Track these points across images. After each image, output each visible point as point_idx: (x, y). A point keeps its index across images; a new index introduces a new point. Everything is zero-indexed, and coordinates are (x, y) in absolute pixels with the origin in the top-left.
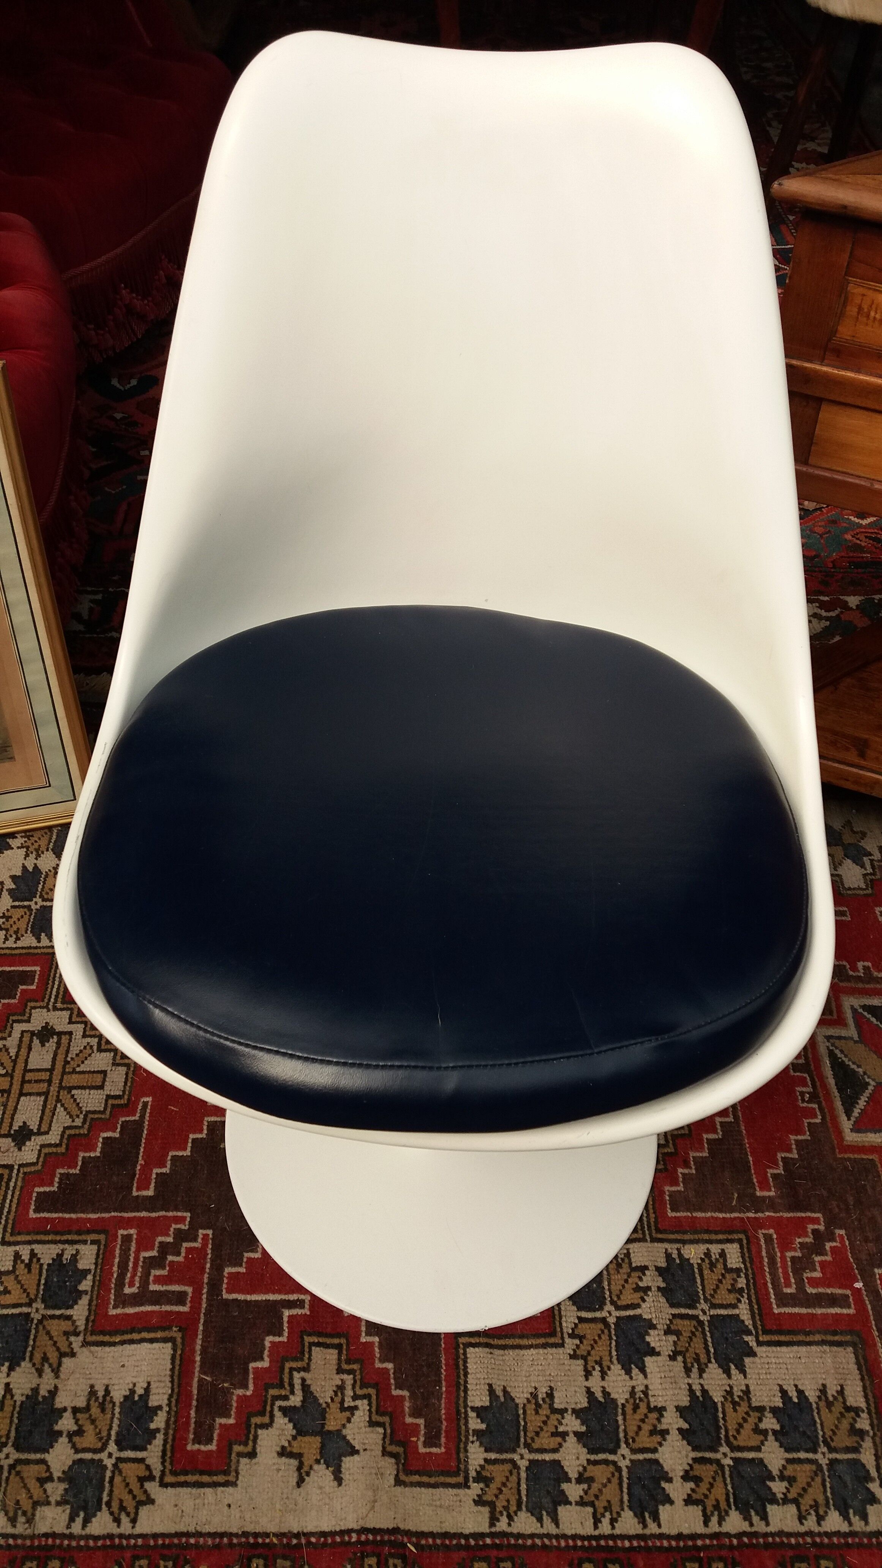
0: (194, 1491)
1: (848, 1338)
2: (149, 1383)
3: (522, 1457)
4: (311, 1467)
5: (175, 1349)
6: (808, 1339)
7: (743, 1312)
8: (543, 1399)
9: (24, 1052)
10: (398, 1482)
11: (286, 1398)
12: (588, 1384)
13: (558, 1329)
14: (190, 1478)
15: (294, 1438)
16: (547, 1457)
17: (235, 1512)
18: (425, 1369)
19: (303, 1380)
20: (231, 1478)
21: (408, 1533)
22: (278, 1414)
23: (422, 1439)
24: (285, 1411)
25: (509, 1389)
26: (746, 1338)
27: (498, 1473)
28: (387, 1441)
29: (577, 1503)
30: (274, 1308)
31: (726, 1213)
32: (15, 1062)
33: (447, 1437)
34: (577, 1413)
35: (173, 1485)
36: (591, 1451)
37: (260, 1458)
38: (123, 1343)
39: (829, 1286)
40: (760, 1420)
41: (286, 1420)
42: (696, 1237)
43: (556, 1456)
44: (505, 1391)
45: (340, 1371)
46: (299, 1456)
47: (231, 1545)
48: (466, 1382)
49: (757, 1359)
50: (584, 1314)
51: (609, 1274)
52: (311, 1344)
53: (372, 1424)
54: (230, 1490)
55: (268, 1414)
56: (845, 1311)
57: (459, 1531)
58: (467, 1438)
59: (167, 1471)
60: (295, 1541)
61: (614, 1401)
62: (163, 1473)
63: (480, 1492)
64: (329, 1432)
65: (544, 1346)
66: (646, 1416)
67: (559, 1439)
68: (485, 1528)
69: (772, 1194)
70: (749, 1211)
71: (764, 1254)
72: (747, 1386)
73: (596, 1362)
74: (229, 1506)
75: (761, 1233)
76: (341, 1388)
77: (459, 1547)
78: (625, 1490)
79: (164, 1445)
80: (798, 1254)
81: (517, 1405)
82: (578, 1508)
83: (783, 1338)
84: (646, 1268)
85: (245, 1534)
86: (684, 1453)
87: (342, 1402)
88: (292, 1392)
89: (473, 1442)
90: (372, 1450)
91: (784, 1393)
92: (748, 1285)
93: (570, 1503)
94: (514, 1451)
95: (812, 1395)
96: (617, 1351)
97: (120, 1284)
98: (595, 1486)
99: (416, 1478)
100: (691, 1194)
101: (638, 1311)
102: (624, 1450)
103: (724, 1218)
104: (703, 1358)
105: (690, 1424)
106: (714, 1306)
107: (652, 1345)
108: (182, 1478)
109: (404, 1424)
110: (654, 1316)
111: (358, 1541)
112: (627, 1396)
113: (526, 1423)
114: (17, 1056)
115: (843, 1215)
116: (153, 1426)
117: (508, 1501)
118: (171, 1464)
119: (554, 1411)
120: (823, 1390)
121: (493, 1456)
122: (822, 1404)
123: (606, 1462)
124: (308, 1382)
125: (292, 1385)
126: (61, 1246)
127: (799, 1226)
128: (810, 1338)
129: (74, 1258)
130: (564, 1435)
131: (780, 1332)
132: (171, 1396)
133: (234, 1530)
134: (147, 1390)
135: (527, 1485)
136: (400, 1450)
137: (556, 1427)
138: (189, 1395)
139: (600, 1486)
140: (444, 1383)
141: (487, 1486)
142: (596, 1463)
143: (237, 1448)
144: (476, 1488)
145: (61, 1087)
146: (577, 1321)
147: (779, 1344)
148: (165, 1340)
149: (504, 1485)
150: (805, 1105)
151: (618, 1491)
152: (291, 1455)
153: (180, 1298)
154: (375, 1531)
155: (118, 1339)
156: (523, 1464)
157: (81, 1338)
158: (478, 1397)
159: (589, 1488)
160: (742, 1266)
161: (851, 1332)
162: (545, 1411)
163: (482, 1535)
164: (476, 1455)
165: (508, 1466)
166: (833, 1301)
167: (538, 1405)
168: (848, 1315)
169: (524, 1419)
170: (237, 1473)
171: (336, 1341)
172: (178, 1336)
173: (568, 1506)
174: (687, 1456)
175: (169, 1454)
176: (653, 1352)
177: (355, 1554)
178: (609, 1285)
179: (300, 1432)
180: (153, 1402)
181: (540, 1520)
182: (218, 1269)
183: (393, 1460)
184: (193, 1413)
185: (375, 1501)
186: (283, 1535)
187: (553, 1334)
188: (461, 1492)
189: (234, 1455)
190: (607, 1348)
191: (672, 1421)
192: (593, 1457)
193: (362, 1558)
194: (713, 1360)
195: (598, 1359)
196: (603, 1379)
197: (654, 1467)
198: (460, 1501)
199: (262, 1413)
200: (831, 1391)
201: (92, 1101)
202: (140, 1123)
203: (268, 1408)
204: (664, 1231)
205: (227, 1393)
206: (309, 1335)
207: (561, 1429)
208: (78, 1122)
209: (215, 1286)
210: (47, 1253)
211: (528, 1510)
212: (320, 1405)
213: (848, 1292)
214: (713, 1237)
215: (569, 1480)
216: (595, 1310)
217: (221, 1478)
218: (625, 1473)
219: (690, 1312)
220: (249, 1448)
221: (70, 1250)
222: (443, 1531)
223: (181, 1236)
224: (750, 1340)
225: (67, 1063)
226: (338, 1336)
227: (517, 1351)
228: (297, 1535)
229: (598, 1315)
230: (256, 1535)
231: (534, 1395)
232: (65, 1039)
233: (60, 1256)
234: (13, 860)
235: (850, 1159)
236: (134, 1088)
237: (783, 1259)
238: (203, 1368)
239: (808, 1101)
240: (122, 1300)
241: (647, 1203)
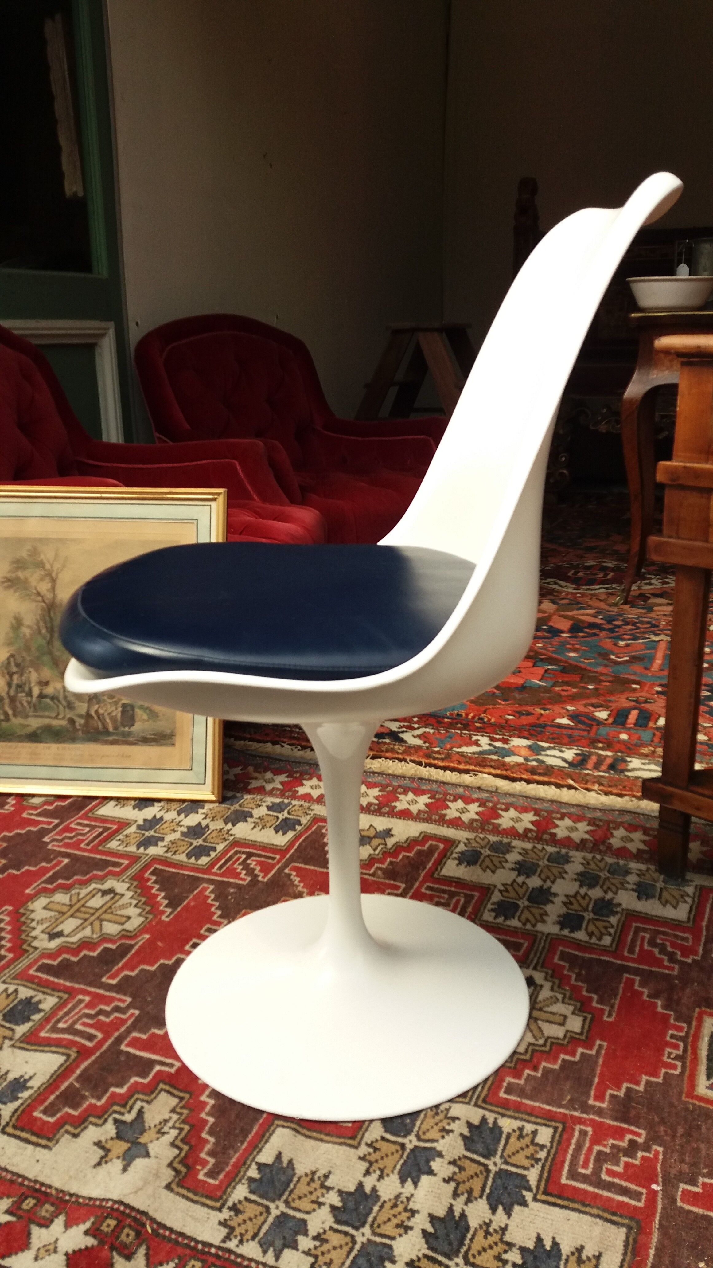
0: (22, 1144)
1: (626, 1221)
2: (35, 1074)
3: (277, 1208)
4: (111, 1160)
5: (66, 1061)
6: (583, 1209)
7: (533, 1176)
8: (319, 1178)
9: (88, 897)
10: (168, 1187)
11: (123, 1114)
12: (363, 1179)
13: (359, 1136)
14: (24, 1135)
15: (112, 1139)
16: (298, 1215)
17: (39, 1166)
18: (237, 1131)
19: (142, 1108)
20: (50, 1144)
21: (153, 1220)
22: (110, 1121)
23: (205, 1170)
24: (116, 1121)
25: (294, 1162)
26: (525, 1193)
27: (250, 1210)
28: (177, 1160)
29: (304, 1252)
30: (151, 1063)
31: (553, 1106)
32: (79, 901)
33: (225, 1176)
34: (340, 1192)
35: (10, 1135)
36: (338, 1222)
37: (79, 1140)
38: (35, 1050)
39: (625, 1180)
40: (506, 1252)
41: (114, 1127)
42: (517, 1115)
43: (305, 1216)
44: (290, 1162)
45: (173, 1111)
46: (107, 1151)
47: (22, 1184)
48: (263, 1147)
49: (526, 1209)
50: (388, 1136)
51: (426, 1115)
52: (162, 1090)
53: (173, 1144)
54: (45, 1151)
55: (103, 1120)
56: (633, 1202)
57: (194, 1236)
58: (240, 1180)
59: (11, 1124)
60: (67, 1198)
61: (378, 1198)
62: (7, 1124)
63: (227, 1217)
64: (140, 1143)
65: (341, 1144)
66: (400, 1213)
67: (315, 1206)
68: (216, 1241)
69: (604, 1105)
70: (575, 1110)
71: (574, 1141)
72: (507, 1226)
73: (379, 1169)
74: (38, 1161)
75: (578, 1128)
76: (166, 1121)
77: (187, 1246)
78: (351, 1257)
79: (19, 1107)
80: (608, 1150)
81: (294, 1174)
82: (303, 1255)
83: (559, 1202)
84: (458, 1119)
85: (36, 1181)
86: (418, 1247)
87: (162, 1128)
88: (129, 1112)
89: (243, 1184)
90: (161, 1159)
91: (539, 1240)
92: (546, 1158)
93: (297, 1250)
94: (273, 1201)
95: (566, 1249)
96: (402, 1166)
97: (59, 1021)
98: (326, 1247)
99: (185, 1192)
100: (528, 1088)
101: (434, 1145)
102: (367, 1230)
103: (550, 1111)
104: (476, 1193)
105: (436, 1230)
106: (506, 1163)
107: (433, 1168)
108: (18, 1133)
109: (198, 1156)
110: (446, 1149)
111: (112, 1208)
112: (392, 1197)
113: (295, 1187)
114: (83, 898)
115: (667, 1138)
116: (20, 1095)
117: (247, 1231)
118: (17, 1120)
119: (323, 1186)
120: (580, 1250)
121: (253, 1197)
122: (573, 1259)
123: (346, 1234)
124: (144, 1110)
125: (131, 1108)
126: (36, 993)
127: (619, 1133)
128: (588, 1209)
129: (40, 1002)
130: (320, 1204)
131: (559, 1197)
132: (44, 1083)
133: (31, 1176)
134: (31, 1078)
135: (270, 1227)
136: (184, 1170)
137: (318, 1197)
138: (57, 1087)
139: (331, 1248)
140: (246, 1144)
141: (236, 1215)
142: (336, 1231)
143: (68, 1127)
144: (226, 1214)
145: (98, 918)
146: (379, 1138)
147: (555, 1205)
148: (63, 1054)
149: (251, 1219)
150: (669, 1060)
151: (344, 1256)
152: (103, 1148)
153: (91, 1037)
154: (127, 1206)
155: (33, 1048)
156: (275, 1212)
157: (11, 1043)
158: (266, 1156)
159: (321, 1246)
160: (549, 1145)
161: (631, 1219)
162: (316, 1184)
163: (210, 1245)
164: (240, 1192)
165: (261, 1209)
166: (625, 1191)
167: (312, 1180)
168: (636, 1208)
169: (295, 1185)
170: (57, 1142)
171: (181, 1094)
172: (74, 1055)
173: (294, 1252)
174: (419, 1250)
175: (19, 1113)
176: (431, 1172)
177: (103, 1213)
178: (422, 1123)
179: (119, 1136)
180: (30, 1084)
181: (265, 1252)
182: (128, 1031)
183: (173, 1173)
184: (52, 1097)
185: (141, 1189)
186: (62, 1191)
187: (353, 1137)
188: (213, 1213)
189: (63, 1130)
190: (395, 1162)
191: (421, 1222)
192: (336, 1226)
193: (106, 1218)
194: (484, 1198)
195: (382, 1166)
196: (379, 1180)
197: (386, 1250)
198: (208, 1218)
199: (99, 1117)
200: (588, 1252)
201: (111, 929)
202: (132, 946)
203: (106, 1116)
204: (491, 1104)
205: (84, 1098)
206: (165, 1083)
207: (321, 1200)
208: (95, 936)
209: (119, 1040)
210: (24, 993)
211: (259, 1242)
212: (144, 1126)
213: (644, 1191)
214: (533, 1119)
215: (306, 1234)
216: (399, 1136)
217: (43, 1142)
218: (358, 1247)
219: (482, 1160)
220: (76, 1131)
221: (40, 996)
222: (182, 1231)
223: (117, 1009)
224: (528, 1196)
225: (110, 907)
226: (185, 1091)
227: (318, 1142)
228: (71, 1195)
229: (400, 1140)
230: (42, 1184)
231: (314, 1173)
232: (117, 897)
233: (32, 997)
234: (150, 812)
235: (694, 1105)
236: (143, 929)
237: (590, 1149)
238: (78, 1079)
239: (673, 1059)
240: (54, 1029)
241: (486, 1081)
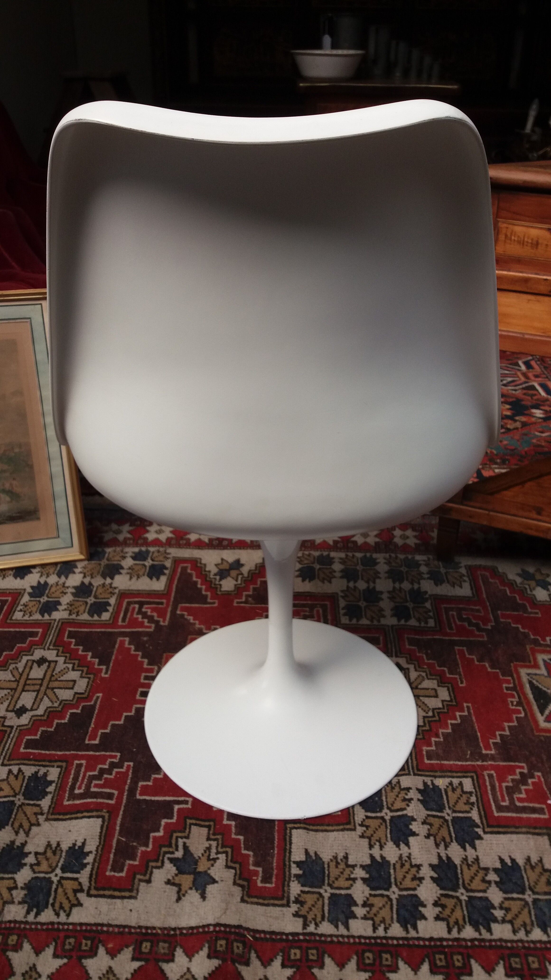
0: (109, 900)
1: (545, 831)
2: (85, 840)
3: (326, 891)
4: (186, 892)
5: (103, 822)
6: (517, 830)
7: (475, 815)
8: (341, 860)
9: (27, 670)
10: (243, 900)
11: (173, 853)
12: (371, 852)
13: (352, 821)
14: (107, 893)
15: (176, 875)
16: (343, 892)
17: (134, 914)
18: (264, 841)
19: (185, 844)
20: (134, 894)
21: (248, 929)
22: (166, 861)
23: (260, 879)
24: (171, 860)
25: (318, 853)
26: (477, 830)
27: (310, 899)
28: (237, 877)
29: (362, 918)
30: (170, 804)
31: (463, 762)
32: (21, 675)
33: (276, 878)
34: (363, 867)
35: (96, 896)
36: (372, 889)
37: (153, 884)
38: (71, 819)
39: (531, 802)
40: (486, 875)
41: (172, 865)
42: (443, 774)
43: (348, 892)
44: (316, 853)
45: (208, 839)
46: (179, 886)
47: (130, 933)
48: (290, 848)
49: (483, 841)
50: (369, 814)
51: (386, 792)
52: (191, 824)
53: (227, 867)
54: (132, 901)
55: (160, 861)
56: (542, 816)
57: (282, 931)
58: (290, 879)
59: (92, 887)
60: (172, 932)
61: (388, 862)
62: (89, 888)
63: (297, 910)
64: (200, 872)
65: (342, 830)
66: (409, 870)
67: (351, 882)
68: (299, 929)
69: (493, 752)
70: (477, 760)
71: (488, 784)
72: (477, 856)
73: (377, 840)
74: (131, 910)
75: (485, 773)
76: (209, 849)
77: (281, 940)
78: (395, 911)
79: (92, 871)
80: (510, 784)
81: (323, 862)
82: (363, 921)
83: (501, 830)
84: (410, 788)
85: (140, 927)
86: (434, 891)
87: (209, 855)
88: (177, 850)
89: (293, 881)
90: (226, 881)
91: (502, 860)
92: (477, 801)
93: (357, 918)
94: (320, 887)
95: (521, 862)
96: (390, 834)
97: (73, 788)
98: (374, 910)
99: (255, 900)
100: (440, 752)
101: (405, 812)
102: (394, 888)
103: (461, 765)
104: (448, 839)
105: (438, 875)
106: (454, 811)
107: (414, 830)
108: (101, 892)
109: (249, 869)
110: (415, 814)
111: (214, 931)
112: (397, 859)
113: (329, 872)
114: (23, 671)
115: (540, 765)
116: (85, 861)
117: (316, 915)
118: (95, 883)
119: (348, 866)
120: (528, 859)
121: (306, 889)
122: (528, 867)
123: (382, 896)
124: (188, 845)
125: (177, 847)
126: (38, 768)
127: (512, 770)
128: (520, 830)
129: (45, 775)
130: (354, 880)
131: (499, 826)
132: (98, 846)
133: (133, 924)
134: (84, 844)
135: (329, 907)
136: (245, 883)
137: (349, 875)
138: (111, 846)
139: (378, 909)
140: (276, 849)
141: (302, 906)
142: (375, 896)
143: (138, 877)
144: (294, 907)
145: (47, 688)
146: (364, 818)
147: (499, 833)
148: (98, 817)
149: (313, 906)
150: (514, 707)
151: (390, 912)
152: (174, 884)
153: (110, 796)
154: (225, 926)
155: (67, 817)
156: (326, 895)
157: (45, 816)
158: (298, 855)
159: (371, 910)
160: (474, 790)
161: (547, 828)
162: (342, 866)
163: (297, 934)
164: (295, 888)
165: (316, 896)
166: (534, 810)
167: (337, 863)
168: (545, 819)
169: (328, 870)
170: (138, 891)
171: (207, 823)
172: (107, 815)
173: (356, 920)
174: (436, 892)
175: (94, 876)
176: (414, 834)
177: (211, 938)
178: (386, 798)
179: (181, 872)
180: (87, 849)
181: (337, 927)
182: (135, 783)
183: (240, 889)
184: (112, 856)
185: (227, 909)
186: (165, 928)
187: (349, 823)
188: (285, 909)
189: (136, 881)
190: (384, 832)
191: (426, 872)
192: (373, 892)
193: (216, 940)
194: (454, 841)
195: (378, 838)
196: (381, 849)
197: (414, 899)
198: (284, 914)
199: (157, 860)
200: (534, 860)
201: (66, 695)
202: (93, 707)
203: (161, 858)
204: (423, 771)
205: (135, 848)
206: (191, 819)
207: (352, 876)
208: (56, 705)
209: (132, 792)
210: (29, 771)
211: (329, 921)
212: (194, 858)
213: (544, 806)
214: (455, 774)
215: (356, 905)
216: (377, 812)
217: (127, 894)
218: (395, 902)
219: (439, 814)
220: (147, 877)
221: (43, 771)
222: (272, 930)
223: (113, 765)
224: (480, 831)
225: (52, 676)
226: (209, 821)
227: (325, 833)
228: (174, 929)
229: (379, 815)
230: (147, 928)
231: (336, 858)
232: (52, 665)
233: (37, 773)
234: (33, 579)
235: (543, 736)
236: (92, 689)
237: (500, 787)
238: (120, 834)
239: (516, 706)
240: (73, 796)
241: (411, 754)
